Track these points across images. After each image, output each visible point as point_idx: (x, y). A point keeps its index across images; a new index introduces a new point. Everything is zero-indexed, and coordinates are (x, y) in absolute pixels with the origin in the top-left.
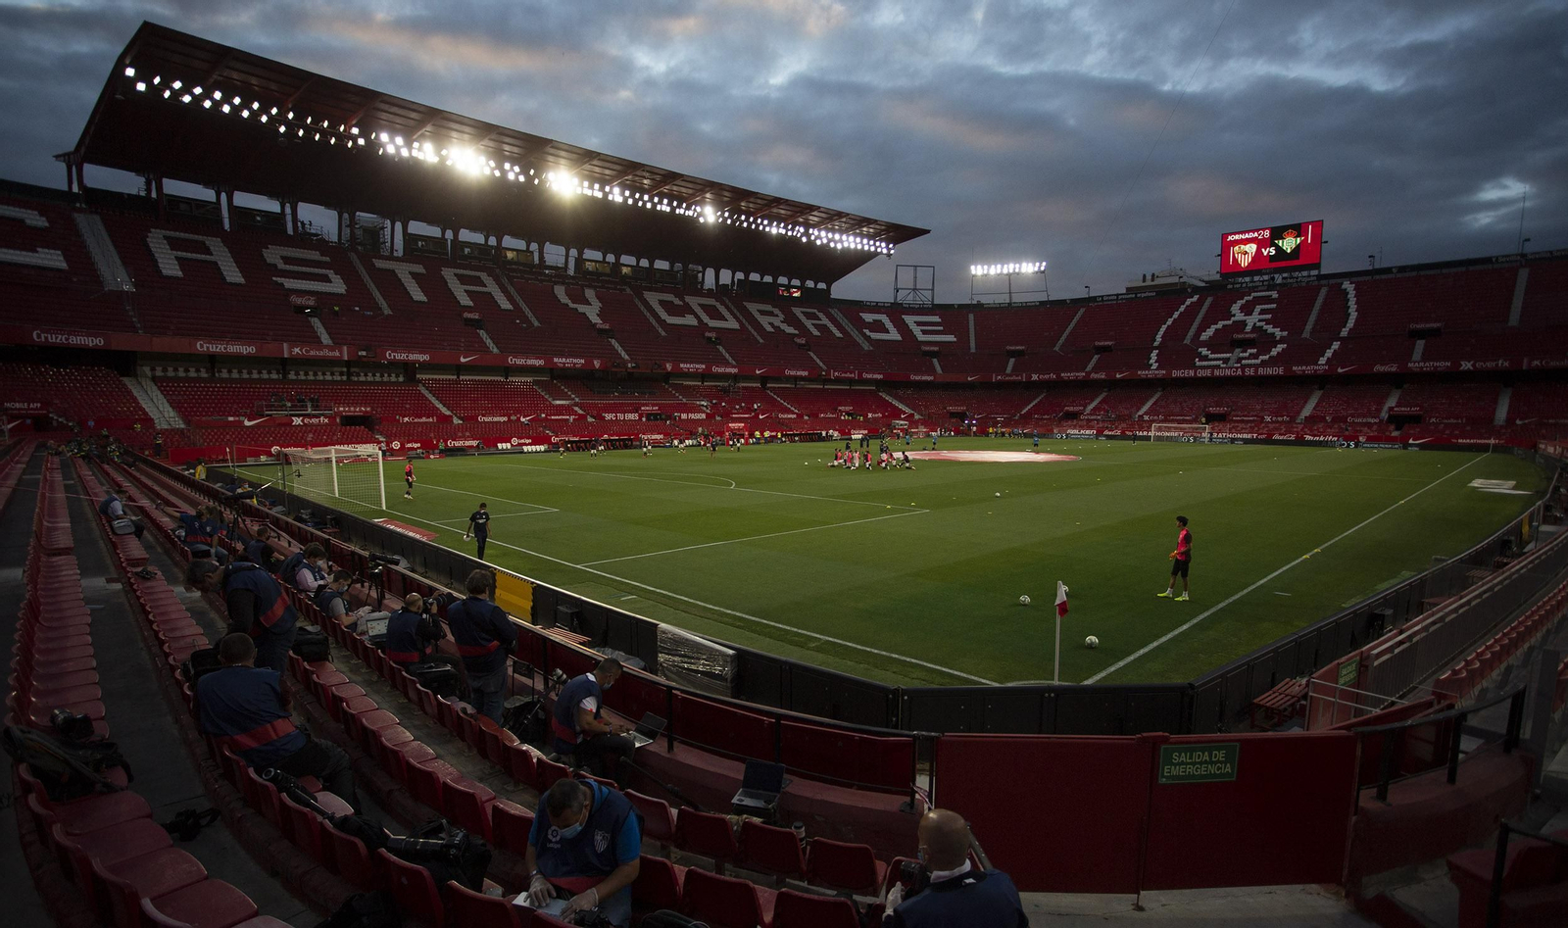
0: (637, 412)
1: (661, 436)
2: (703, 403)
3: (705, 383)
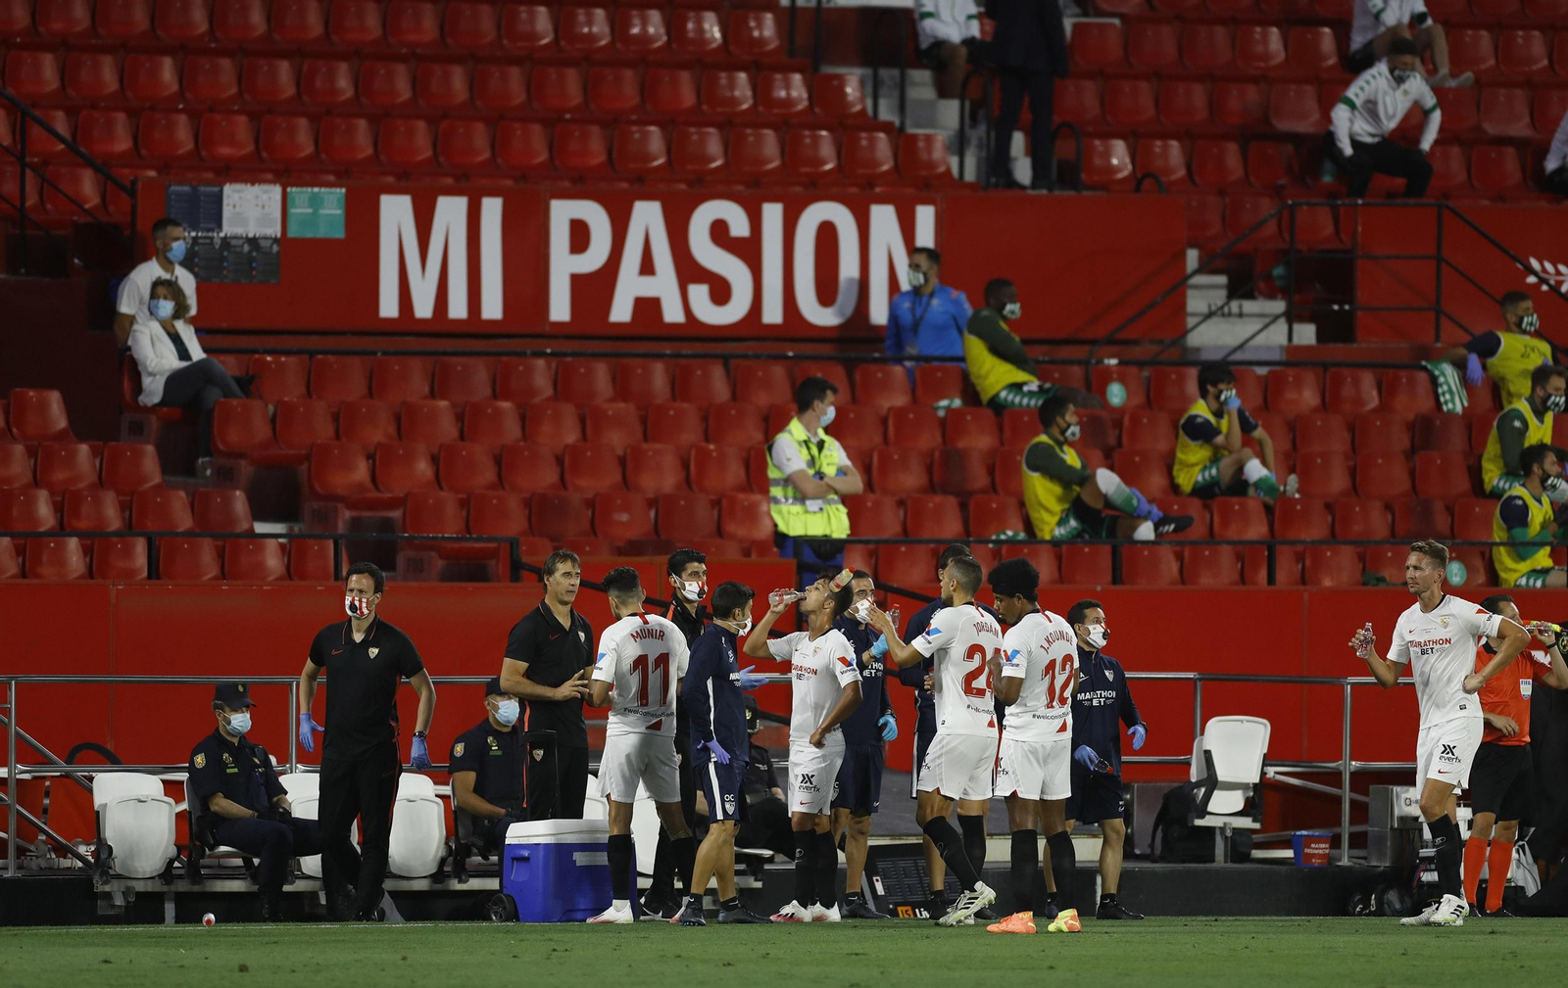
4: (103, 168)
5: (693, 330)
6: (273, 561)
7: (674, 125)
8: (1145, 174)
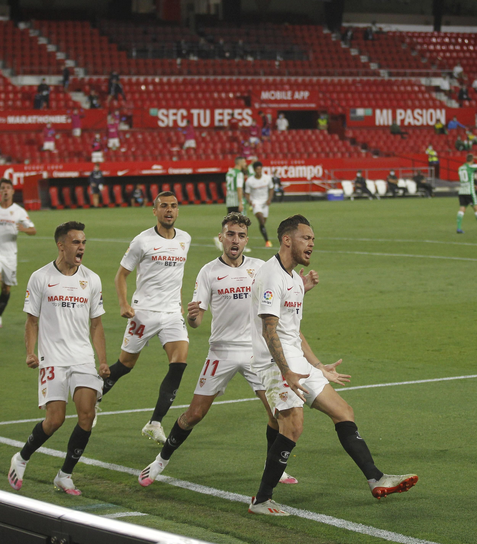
0: (248, 104)
1: (317, 170)
2: (437, 82)
3: (444, 29)
4: (343, 107)
5: (415, 127)
6: (364, 155)
7: (412, 100)
8: (471, 105)
